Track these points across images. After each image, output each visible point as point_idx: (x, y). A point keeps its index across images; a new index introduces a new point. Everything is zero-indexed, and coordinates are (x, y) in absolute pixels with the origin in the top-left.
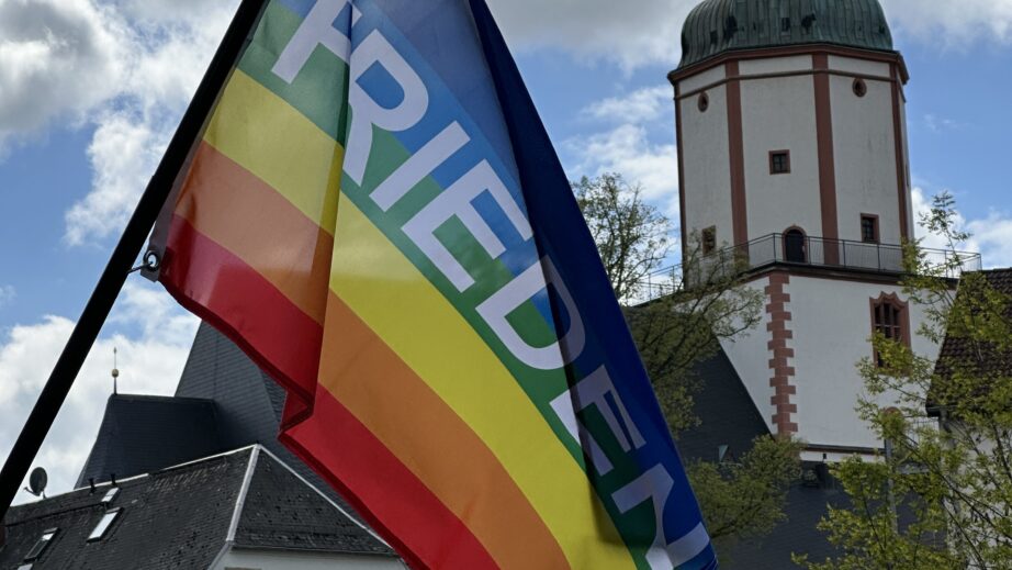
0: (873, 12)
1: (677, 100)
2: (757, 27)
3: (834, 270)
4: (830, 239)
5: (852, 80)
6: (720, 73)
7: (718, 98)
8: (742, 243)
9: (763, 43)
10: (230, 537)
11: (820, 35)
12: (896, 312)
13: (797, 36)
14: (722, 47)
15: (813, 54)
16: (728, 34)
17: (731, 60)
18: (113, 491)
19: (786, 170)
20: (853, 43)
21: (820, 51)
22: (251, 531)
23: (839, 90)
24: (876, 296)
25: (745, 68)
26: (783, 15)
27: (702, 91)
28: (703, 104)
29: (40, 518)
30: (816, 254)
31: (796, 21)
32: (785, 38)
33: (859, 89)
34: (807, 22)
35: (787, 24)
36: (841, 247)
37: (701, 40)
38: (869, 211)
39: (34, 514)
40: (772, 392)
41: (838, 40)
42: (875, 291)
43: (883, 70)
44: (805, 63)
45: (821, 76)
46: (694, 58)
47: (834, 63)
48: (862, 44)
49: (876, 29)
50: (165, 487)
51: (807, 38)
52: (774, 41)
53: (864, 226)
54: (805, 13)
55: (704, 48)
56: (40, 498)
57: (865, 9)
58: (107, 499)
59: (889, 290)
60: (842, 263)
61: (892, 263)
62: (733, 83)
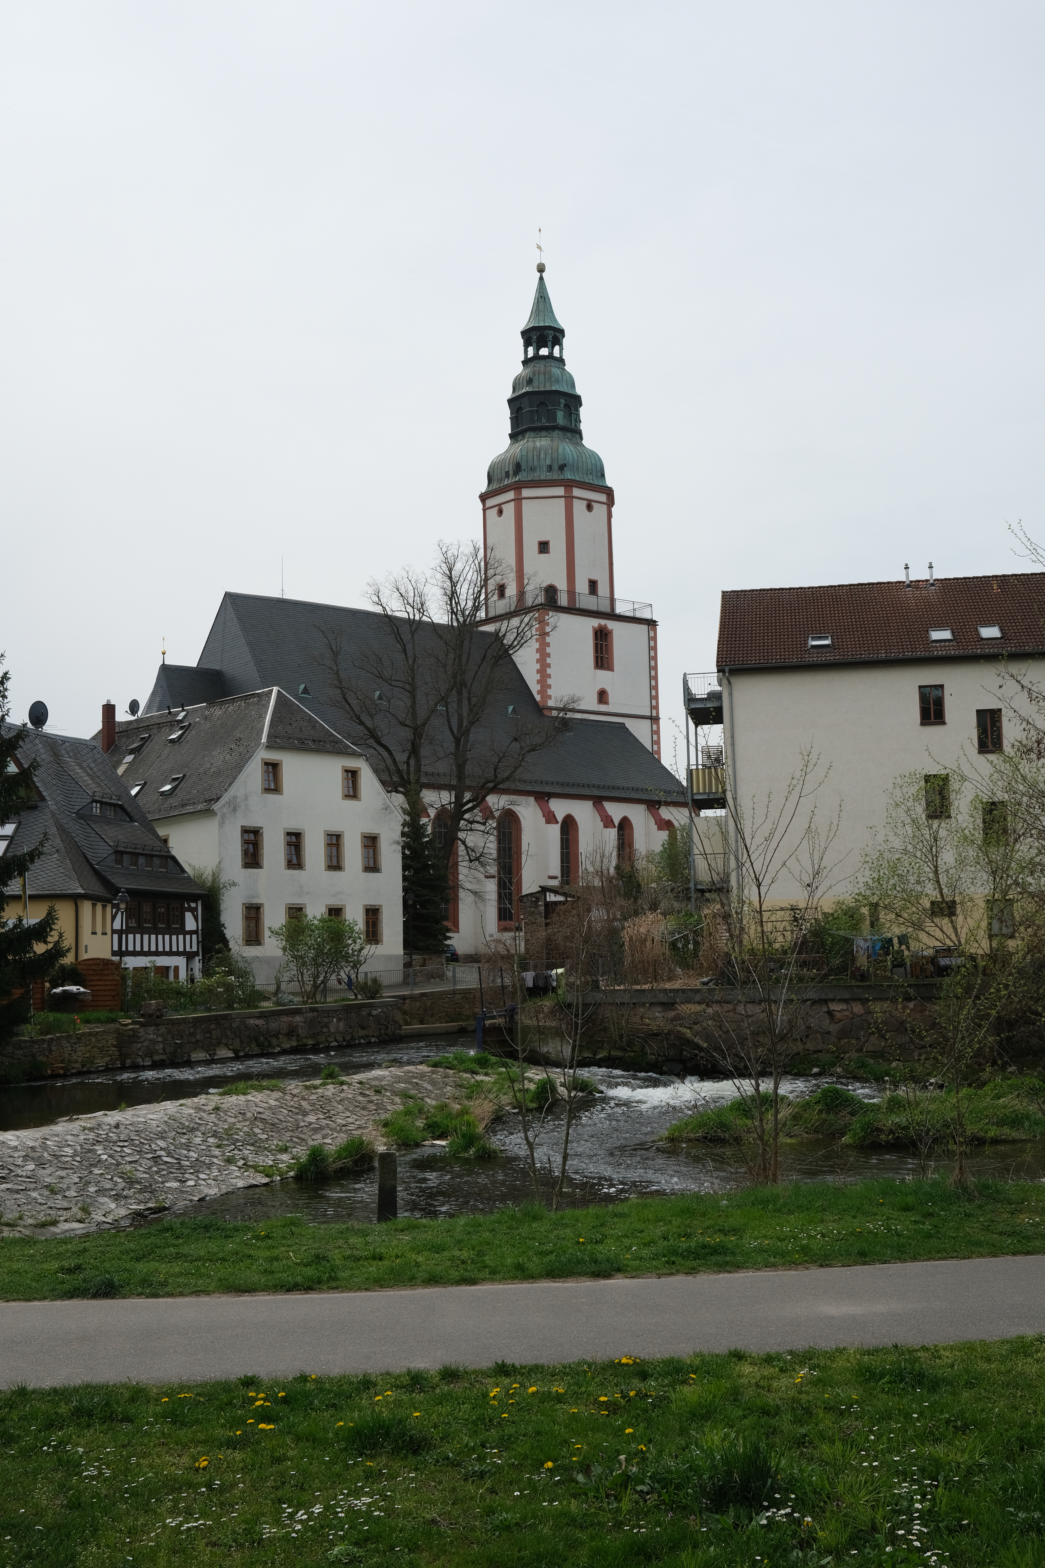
0: (598, 463)
1: (484, 510)
2: (533, 469)
3: (573, 610)
4: (571, 593)
5: (586, 502)
6: (511, 495)
7: (509, 510)
8: (521, 594)
9: (536, 479)
10: (264, 739)
11: (568, 475)
12: (606, 635)
13: (555, 476)
14: (512, 480)
15: (565, 486)
16: (516, 473)
17: (518, 487)
18: (183, 714)
19: (548, 552)
20: (587, 481)
21: (569, 485)
22: (276, 737)
23: (579, 507)
24: (596, 625)
25: (526, 493)
26: (548, 462)
27: (499, 505)
28: (500, 512)
29: (137, 728)
30: (563, 600)
31: (555, 467)
32: (549, 476)
33: (589, 508)
34: (562, 468)
35: (550, 468)
36: (577, 597)
37: (499, 476)
38: (594, 578)
39: (132, 727)
40: (538, 677)
41: (578, 479)
42: (596, 622)
43: (603, 498)
44: (560, 491)
45: (569, 499)
46: (495, 486)
47: (576, 492)
48: (592, 482)
49: (599, 475)
50: (217, 712)
51: (561, 477)
52: (543, 478)
53: (590, 586)
54: (561, 462)
55: (500, 480)
56: (136, 717)
57: (593, 462)
58: (180, 717)
59: (603, 622)
60: (577, 606)
61: (605, 608)
62: (518, 501)
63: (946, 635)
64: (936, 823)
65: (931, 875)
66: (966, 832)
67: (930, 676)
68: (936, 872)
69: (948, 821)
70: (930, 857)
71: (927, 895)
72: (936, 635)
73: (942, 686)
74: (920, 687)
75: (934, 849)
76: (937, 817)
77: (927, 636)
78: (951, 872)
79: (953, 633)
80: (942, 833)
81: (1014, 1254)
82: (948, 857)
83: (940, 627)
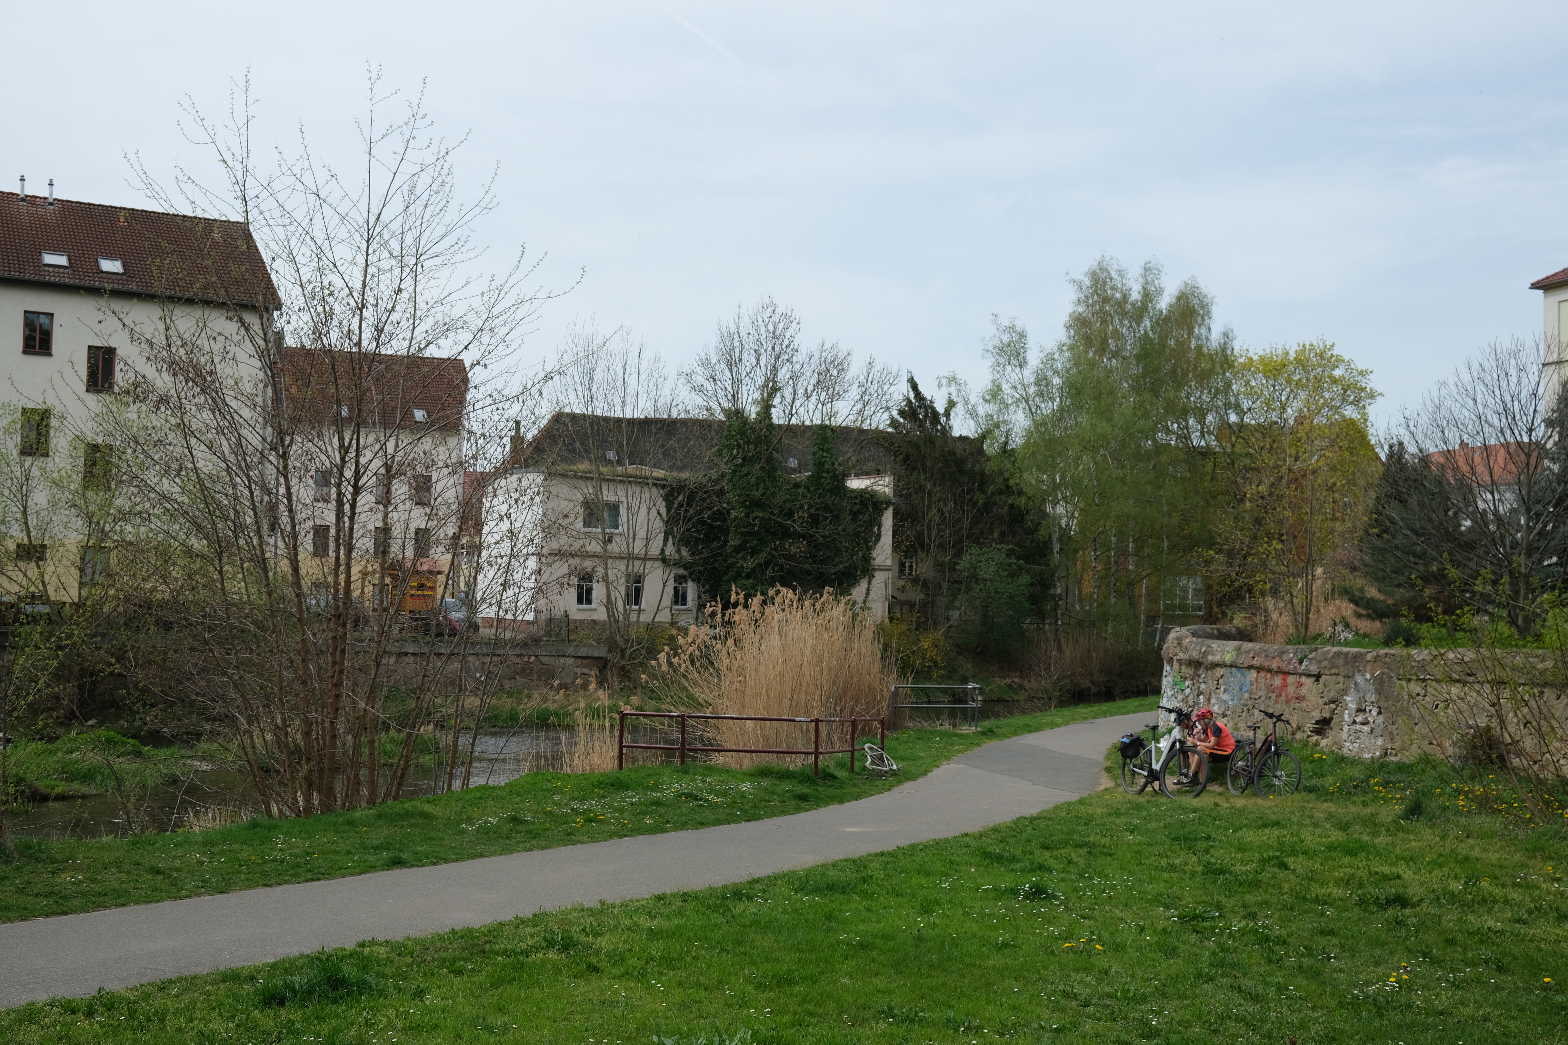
63: (62, 260)
64: (28, 461)
65: (19, 516)
66: (63, 472)
67: (39, 302)
68: (25, 513)
69: (42, 459)
70: (19, 496)
71: (12, 537)
72: (50, 259)
73: (52, 315)
74: (26, 312)
75: (24, 488)
76: (30, 454)
77: (40, 260)
78: (43, 513)
79: (69, 260)
80: (35, 472)
81: (47, 916)
82: (40, 498)
83: (55, 250)
